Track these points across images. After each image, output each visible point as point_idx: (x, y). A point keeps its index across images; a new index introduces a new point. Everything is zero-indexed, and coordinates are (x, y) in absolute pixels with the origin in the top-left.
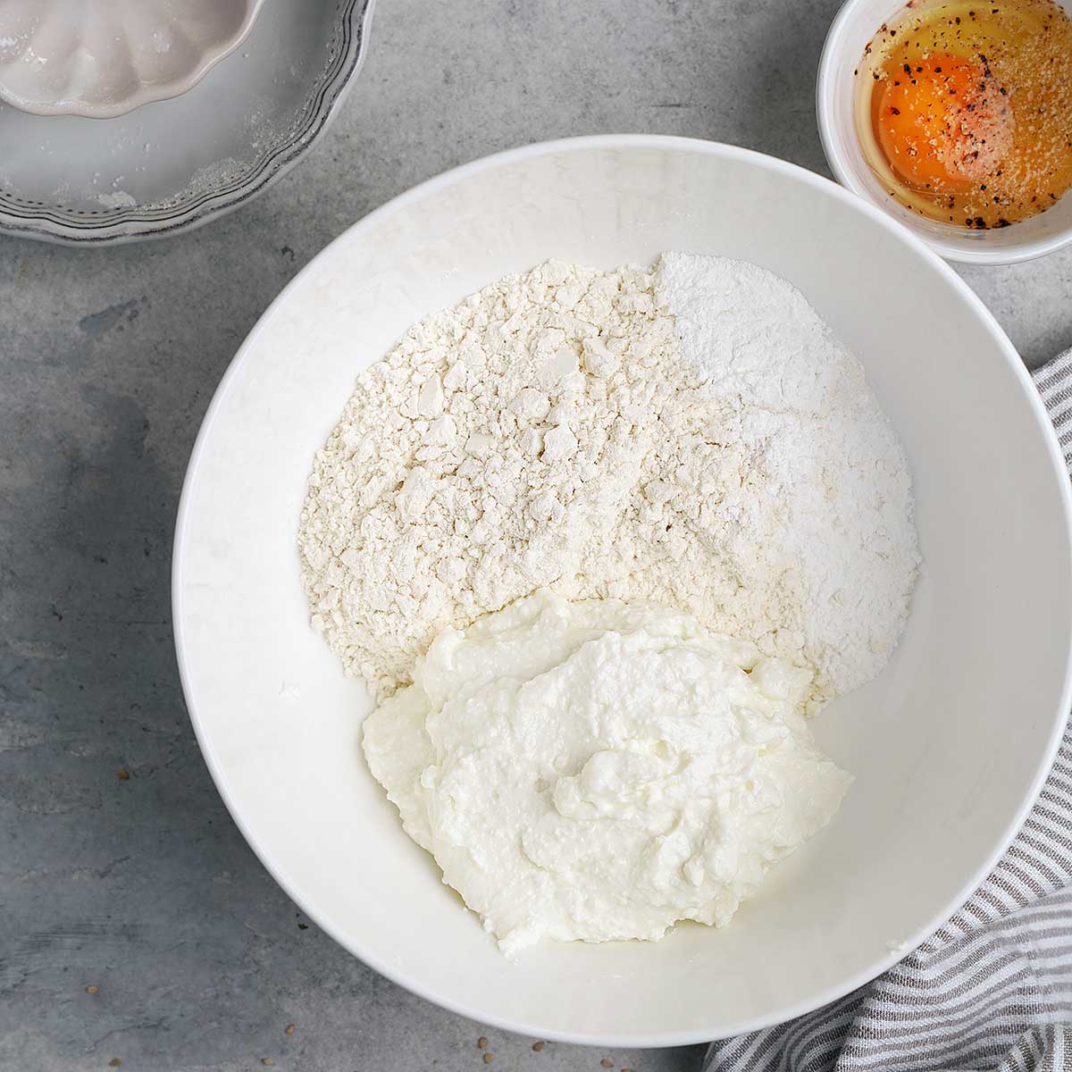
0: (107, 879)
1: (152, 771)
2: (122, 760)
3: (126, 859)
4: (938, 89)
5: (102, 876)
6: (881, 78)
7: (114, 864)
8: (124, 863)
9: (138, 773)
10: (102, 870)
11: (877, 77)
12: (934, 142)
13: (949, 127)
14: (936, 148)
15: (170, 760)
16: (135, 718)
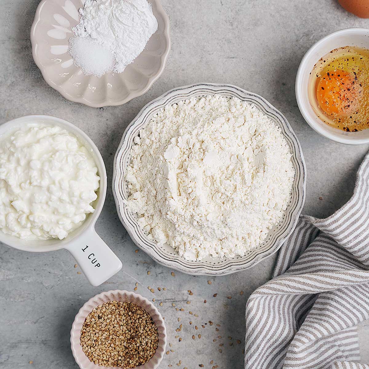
0: (37, 324)
1: (52, 287)
2: (42, 283)
3: (43, 317)
4: (338, 82)
5: (35, 323)
6: (319, 77)
7: (39, 319)
8: (43, 318)
9: (47, 288)
10: (35, 321)
11: (317, 76)
12: (335, 100)
13: (341, 96)
14: (335, 102)
15: (58, 283)
16: (46, 269)
